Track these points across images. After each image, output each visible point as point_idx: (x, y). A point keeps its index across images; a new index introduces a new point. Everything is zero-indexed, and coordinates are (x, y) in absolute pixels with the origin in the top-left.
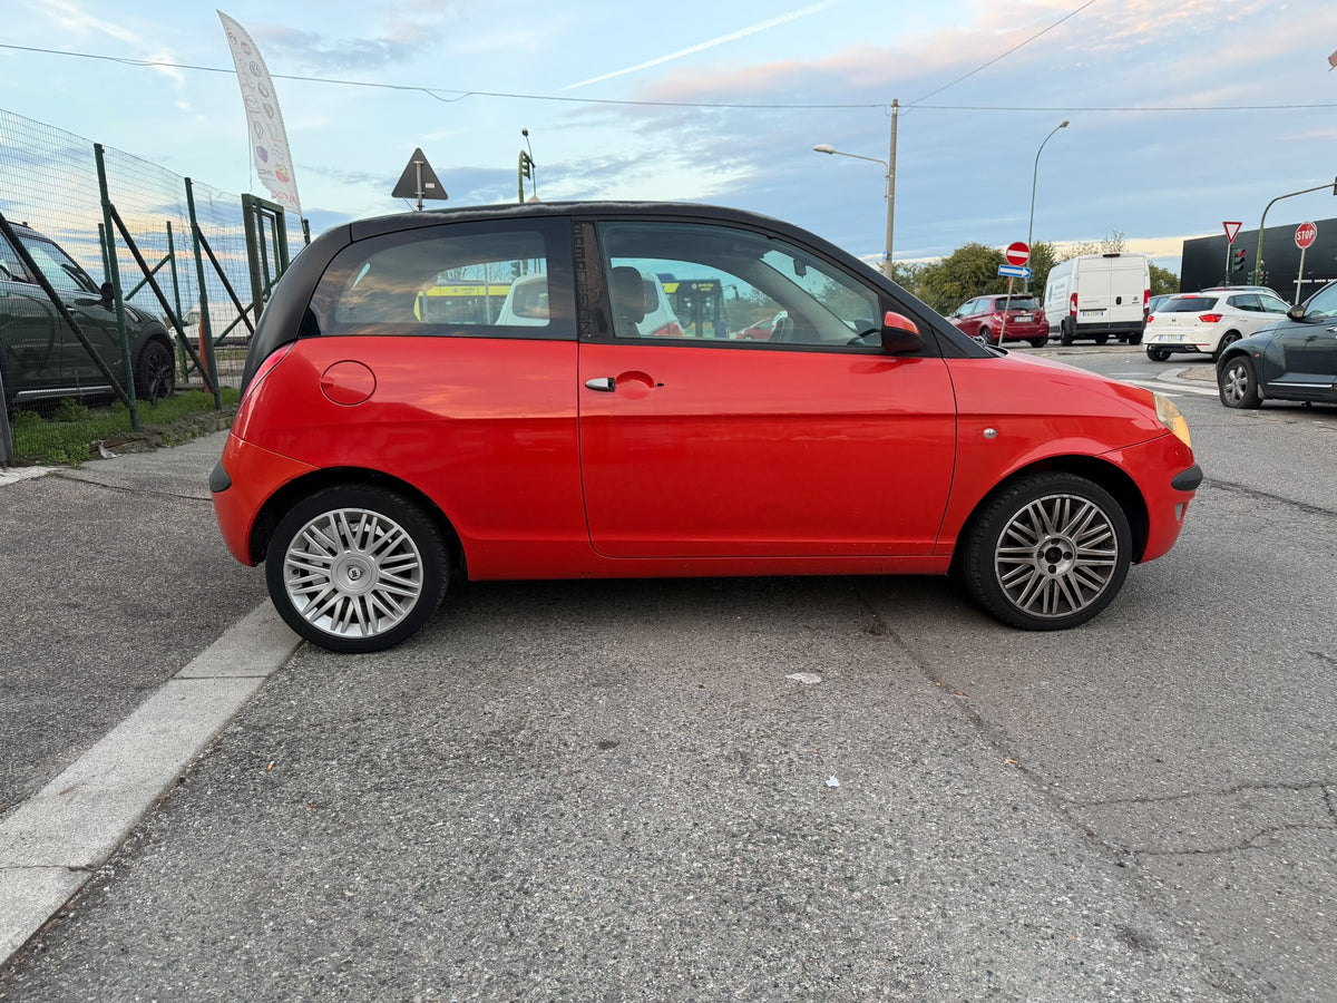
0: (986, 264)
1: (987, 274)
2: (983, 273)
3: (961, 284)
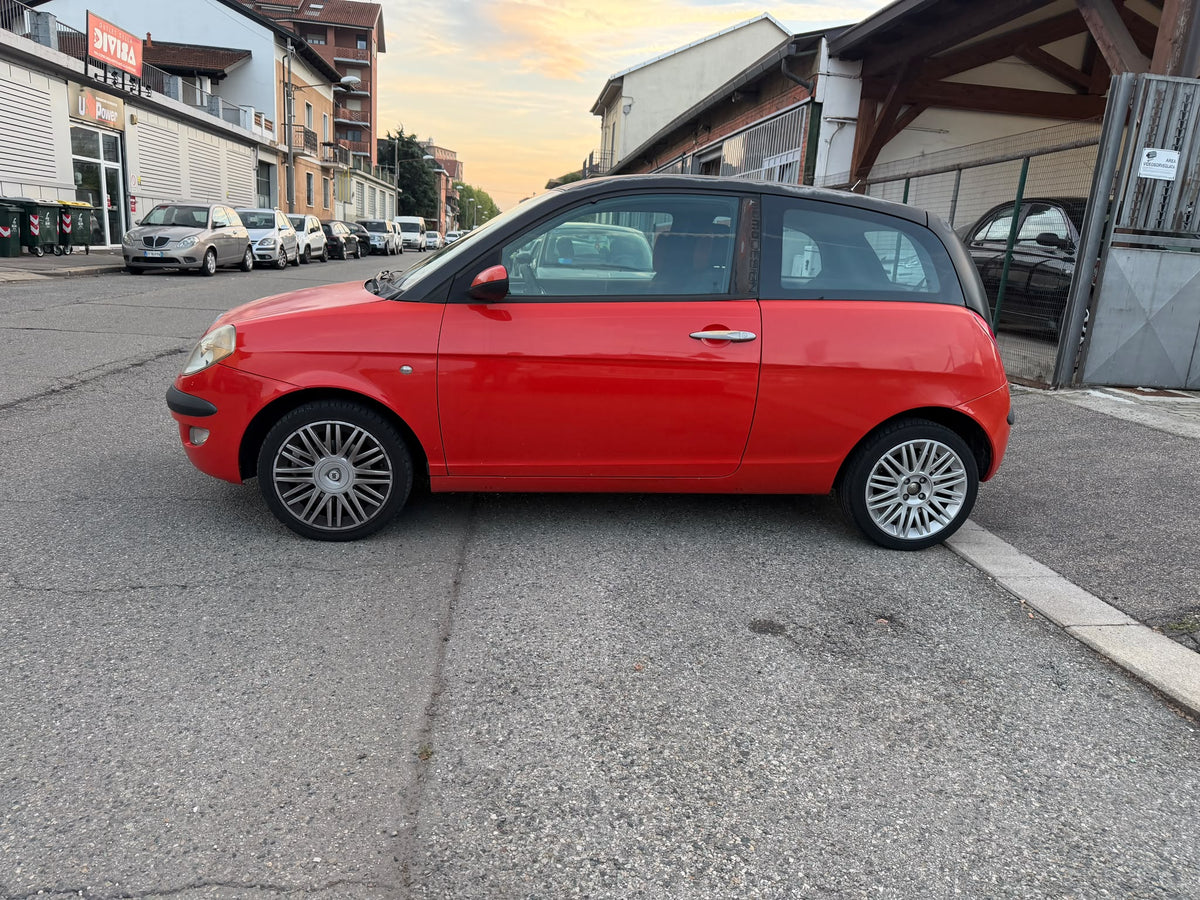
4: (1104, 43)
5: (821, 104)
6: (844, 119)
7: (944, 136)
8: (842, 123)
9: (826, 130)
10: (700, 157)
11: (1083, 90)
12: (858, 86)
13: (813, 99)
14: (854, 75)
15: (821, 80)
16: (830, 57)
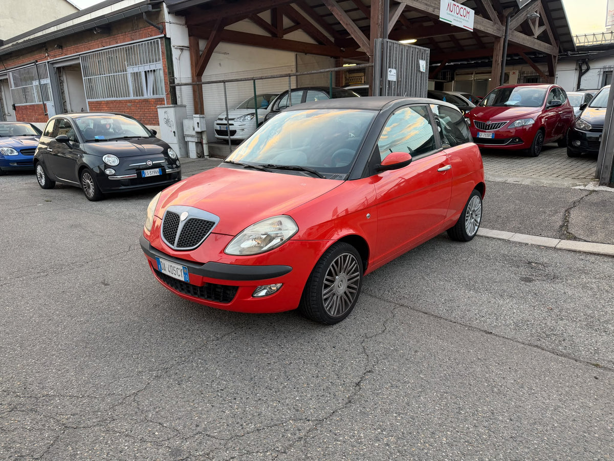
4: (344, 22)
5: (169, 39)
6: (183, 47)
7: (227, 56)
8: (182, 49)
9: (175, 53)
10: (53, 64)
11: (274, 35)
12: (186, 30)
13: (165, 35)
14: (182, 23)
15: (167, 25)
16: (169, 13)
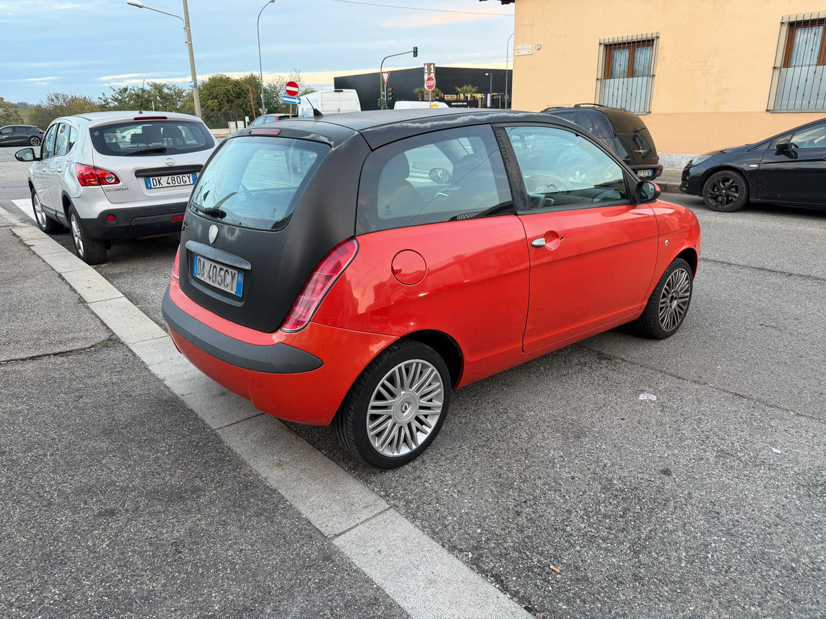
0: (232, 88)
1: (234, 95)
2: (231, 94)
3: (219, 102)
